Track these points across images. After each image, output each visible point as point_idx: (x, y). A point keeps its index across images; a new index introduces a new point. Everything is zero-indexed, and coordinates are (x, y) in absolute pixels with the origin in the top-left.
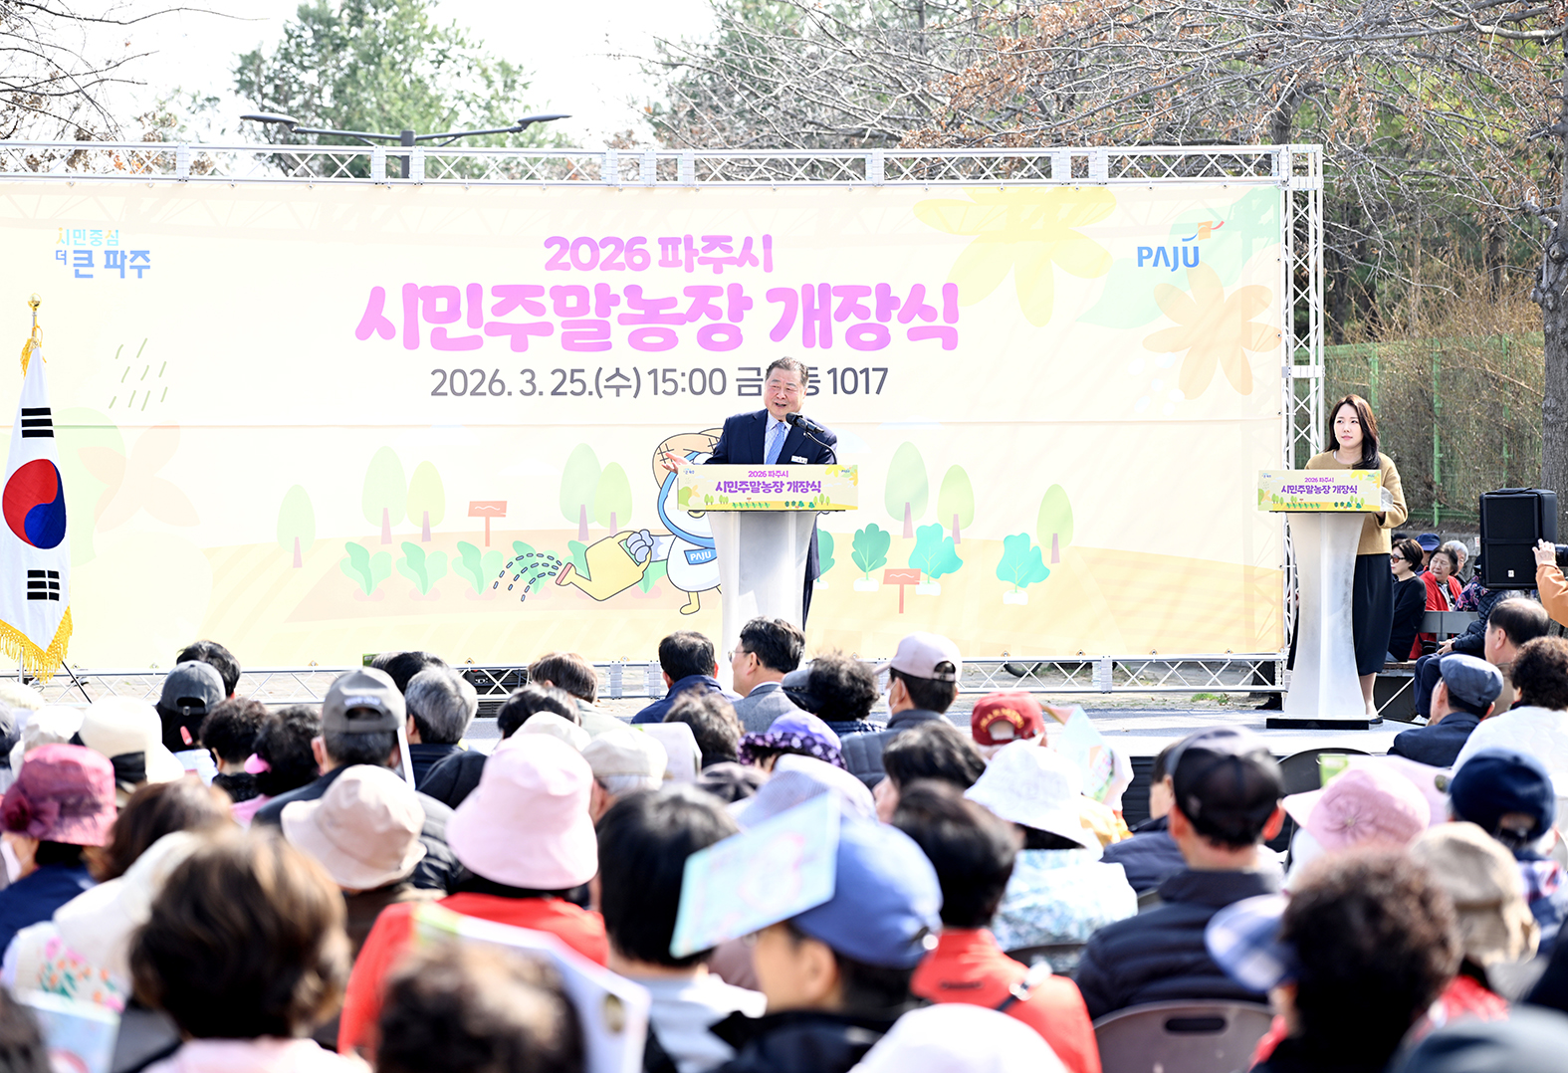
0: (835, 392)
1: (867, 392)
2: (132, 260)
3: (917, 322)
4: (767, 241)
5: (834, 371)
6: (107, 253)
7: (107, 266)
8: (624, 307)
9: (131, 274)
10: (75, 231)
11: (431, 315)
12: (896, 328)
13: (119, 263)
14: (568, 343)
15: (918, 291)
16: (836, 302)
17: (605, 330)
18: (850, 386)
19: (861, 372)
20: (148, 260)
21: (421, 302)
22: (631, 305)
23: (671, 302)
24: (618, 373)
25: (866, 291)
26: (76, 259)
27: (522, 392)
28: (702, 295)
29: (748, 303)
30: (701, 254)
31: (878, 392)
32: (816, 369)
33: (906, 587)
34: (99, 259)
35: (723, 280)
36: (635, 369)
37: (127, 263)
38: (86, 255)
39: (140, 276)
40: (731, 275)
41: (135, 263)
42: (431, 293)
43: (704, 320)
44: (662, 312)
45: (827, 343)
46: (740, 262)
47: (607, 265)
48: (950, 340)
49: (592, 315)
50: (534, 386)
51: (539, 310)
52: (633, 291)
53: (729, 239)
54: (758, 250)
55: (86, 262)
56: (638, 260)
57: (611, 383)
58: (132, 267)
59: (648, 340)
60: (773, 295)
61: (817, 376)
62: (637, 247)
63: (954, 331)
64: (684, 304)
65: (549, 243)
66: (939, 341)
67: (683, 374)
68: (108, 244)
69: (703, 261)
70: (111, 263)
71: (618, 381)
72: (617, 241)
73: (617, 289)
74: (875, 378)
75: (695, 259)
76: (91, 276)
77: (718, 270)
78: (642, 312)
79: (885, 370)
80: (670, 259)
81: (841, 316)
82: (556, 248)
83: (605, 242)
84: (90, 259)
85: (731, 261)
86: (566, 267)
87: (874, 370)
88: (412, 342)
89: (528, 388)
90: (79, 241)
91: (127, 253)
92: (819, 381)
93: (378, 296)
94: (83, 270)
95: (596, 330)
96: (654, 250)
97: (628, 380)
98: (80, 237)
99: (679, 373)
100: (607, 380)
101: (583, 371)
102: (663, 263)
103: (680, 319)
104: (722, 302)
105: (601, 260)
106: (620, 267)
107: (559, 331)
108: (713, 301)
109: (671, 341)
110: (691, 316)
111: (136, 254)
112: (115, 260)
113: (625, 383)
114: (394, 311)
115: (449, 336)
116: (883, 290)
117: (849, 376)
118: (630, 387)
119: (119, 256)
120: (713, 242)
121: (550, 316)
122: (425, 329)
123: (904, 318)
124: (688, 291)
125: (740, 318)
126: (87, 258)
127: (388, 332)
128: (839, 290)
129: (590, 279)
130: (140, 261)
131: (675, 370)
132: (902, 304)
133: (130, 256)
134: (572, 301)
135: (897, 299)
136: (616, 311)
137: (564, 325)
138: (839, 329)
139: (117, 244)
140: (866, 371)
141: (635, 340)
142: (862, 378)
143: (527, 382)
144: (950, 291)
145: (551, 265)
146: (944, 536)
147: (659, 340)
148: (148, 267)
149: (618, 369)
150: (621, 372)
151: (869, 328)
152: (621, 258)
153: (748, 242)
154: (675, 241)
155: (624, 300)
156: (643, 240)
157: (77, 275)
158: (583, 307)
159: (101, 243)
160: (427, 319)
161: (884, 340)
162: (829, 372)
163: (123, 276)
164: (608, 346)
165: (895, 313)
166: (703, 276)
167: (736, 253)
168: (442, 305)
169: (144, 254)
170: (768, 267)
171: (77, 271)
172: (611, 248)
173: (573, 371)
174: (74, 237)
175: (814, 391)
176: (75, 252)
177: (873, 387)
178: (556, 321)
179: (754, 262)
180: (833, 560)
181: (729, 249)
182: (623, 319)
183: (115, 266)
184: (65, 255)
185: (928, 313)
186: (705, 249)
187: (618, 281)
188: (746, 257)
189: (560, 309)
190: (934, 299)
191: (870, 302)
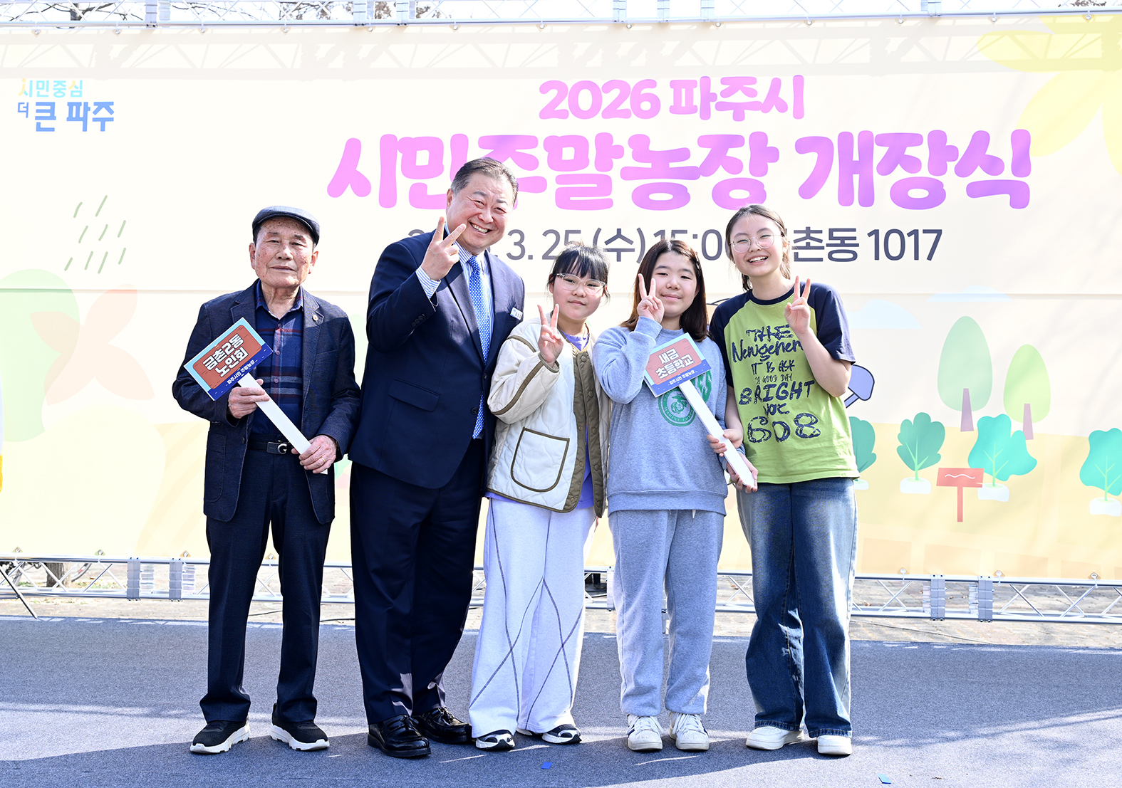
0: (877, 257)
1: (916, 257)
2: (95, 112)
3: (979, 175)
4: (798, 82)
5: (875, 233)
6: (71, 105)
7: (70, 118)
8: (628, 160)
9: (94, 126)
10: (38, 82)
11: (411, 170)
12: (953, 183)
13: (81, 115)
14: (563, 200)
15: (981, 139)
16: (879, 152)
17: (605, 185)
18: (894, 251)
19: (909, 235)
20: (111, 112)
21: (399, 155)
22: (636, 157)
23: (683, 154)
24: (619, 235)
25: (915, 139)
26: (38, 111)
27: (509, 255)
28: (720, 146)
29: (774, 154)
30: (720, 99)
31: (930, 258)
32: (854, 230)
33: (965, 489)
34: (62, 111)
35: (744, 129)
36: (639, 230)
37: (90, 115)
38: (48, 108)
39: (103, 129)
40: (754, 122)
41: (98, 115)
42: (411, 145)
43: (721, 175)
44: (672, 165)
45: (867, 200)
46: (765, 108)
47: (612, 112)
48: (1020, 197)
49: (591, 169)
50: (523, 249)
51: (531, 163)
52: (640, 143)
53: (753, 81)
54: (787, 94)
55: (48, 115)
56: (646, 106)
57: (611, 246)
58: (95, 120)
59: (654, 197)
60: (803, 146)
61: (854, 238)
62: (645, 91)
63: (1025, 186)
64: (698, 156)
65: (544, 88)
66: (1006, 198)
67: (695, 236)
68: (72, 96)
69: (721, 107)
70: (74, 116)
71: (619, 244)
72: (622, 85)
73: (621, 139)
74: (926, 241)
75: (713, 105)
76: (52, 130)
77: (739, 117)
78: (649, 165)
79: (939, 233)
80: (683, 104)
81: (886, 168)
82: (553, 93)
83: (609, 86)
84: (52, 111)
85: (754, 106)
86: (563, 115)
87: (925, 231)
88: (388, 199)
89: (516, 251)
90: (43, 92)
91: (91, 105)
92: (857, 245)
93: (353, 148)
94: (44, 124)
95: (595, 185)
96: (665, 95)
97: (631, 242)
98: (43, 88)
99: (690, 234)
100: (607, 242)
101: (579, 232)
102: (674, 110)
103: (693, 173)
104: (742, 154)
105: (604, 106)
106: (625, 114)
107: (552, 186)
108: (732, 152)
109: (681, 197)
110: (706, 169)
111: (100, 105)
112: (78, 113)
113: (627, 246)
114: (369, 166)
115: (430, 192)
116: (938, 138)
117: (894, 239)
118: (633, 250)
119: (82, 108)
120: (734, 84)
121: (544, 170)
122: (404, 185)
123: (962, 171)
124: (703, 141)
125: (764, 172)
126: (48, 110)
127: (362, 188)
128: (882, 139)
129: (589, 129)
130: (103, 113)
131: (685, 232)
132: (961, 154)
133: (93, 108)
134: (568, 153)
135: (954, 150)
136: (618, 164)
137: (559, 180)
138: (883, 185)
139: (80, 96)
140: (915, 233)
141: (641, 198)
142: (910, 241)
143: (515, 244)
144: (1021, 141)
145: (548, 112)
146: (1013, 429)
147: (668, 197)
148: (112, 119)
149: (619, 231)
150: (623, 233)
151: (920, 183)
152: (626, 105)
153: (776, 84)
154: (690, 85)
155: (628, 151)
156: (652, 84)
157: (39, 128)
158: (581, 160)
159: (64, 95)
160: (406, 174)
161: (937, 196)
162: (870, 235)
163: (85, 129)
164: (609, 204)
165: (951, 166)
166: (721, 123)
167: (761, 97)
168: (423, 158)
169: (107, 105)
170: (799, 113)
171: (38, 124)
172: (615, 93)
173: (568, 232)
174: (38, 88)
175: (851, 256)
176: (38, 104)
177: (924, 252)
178: (550, 175)
179: (782, 107)
180: (874, 456)
181: (753, 93)
182: (627, 174)
183: (78, 118)
184: (27, 107)
185: (994, 165)
186: (724, 94)
187: (622, 130)
188: (774, 101)
189: (555, 162)
190: (1001, 149)
191: (921, 152)
